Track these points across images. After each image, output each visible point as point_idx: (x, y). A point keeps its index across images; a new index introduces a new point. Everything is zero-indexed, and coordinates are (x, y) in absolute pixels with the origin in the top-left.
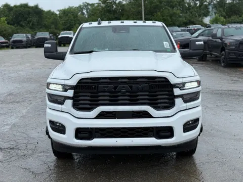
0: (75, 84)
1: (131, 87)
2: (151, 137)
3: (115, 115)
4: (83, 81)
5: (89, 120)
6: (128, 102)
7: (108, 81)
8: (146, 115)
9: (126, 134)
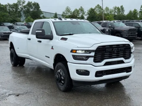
0: (95, 49)
1: (118, 49)
2: (124, 72)
3: (111, 63)
4: (99, 47)
5: (101, 66)
6: (115, 56)
7: (109, 47)
8: (122, 62)
9: (116, 72)
